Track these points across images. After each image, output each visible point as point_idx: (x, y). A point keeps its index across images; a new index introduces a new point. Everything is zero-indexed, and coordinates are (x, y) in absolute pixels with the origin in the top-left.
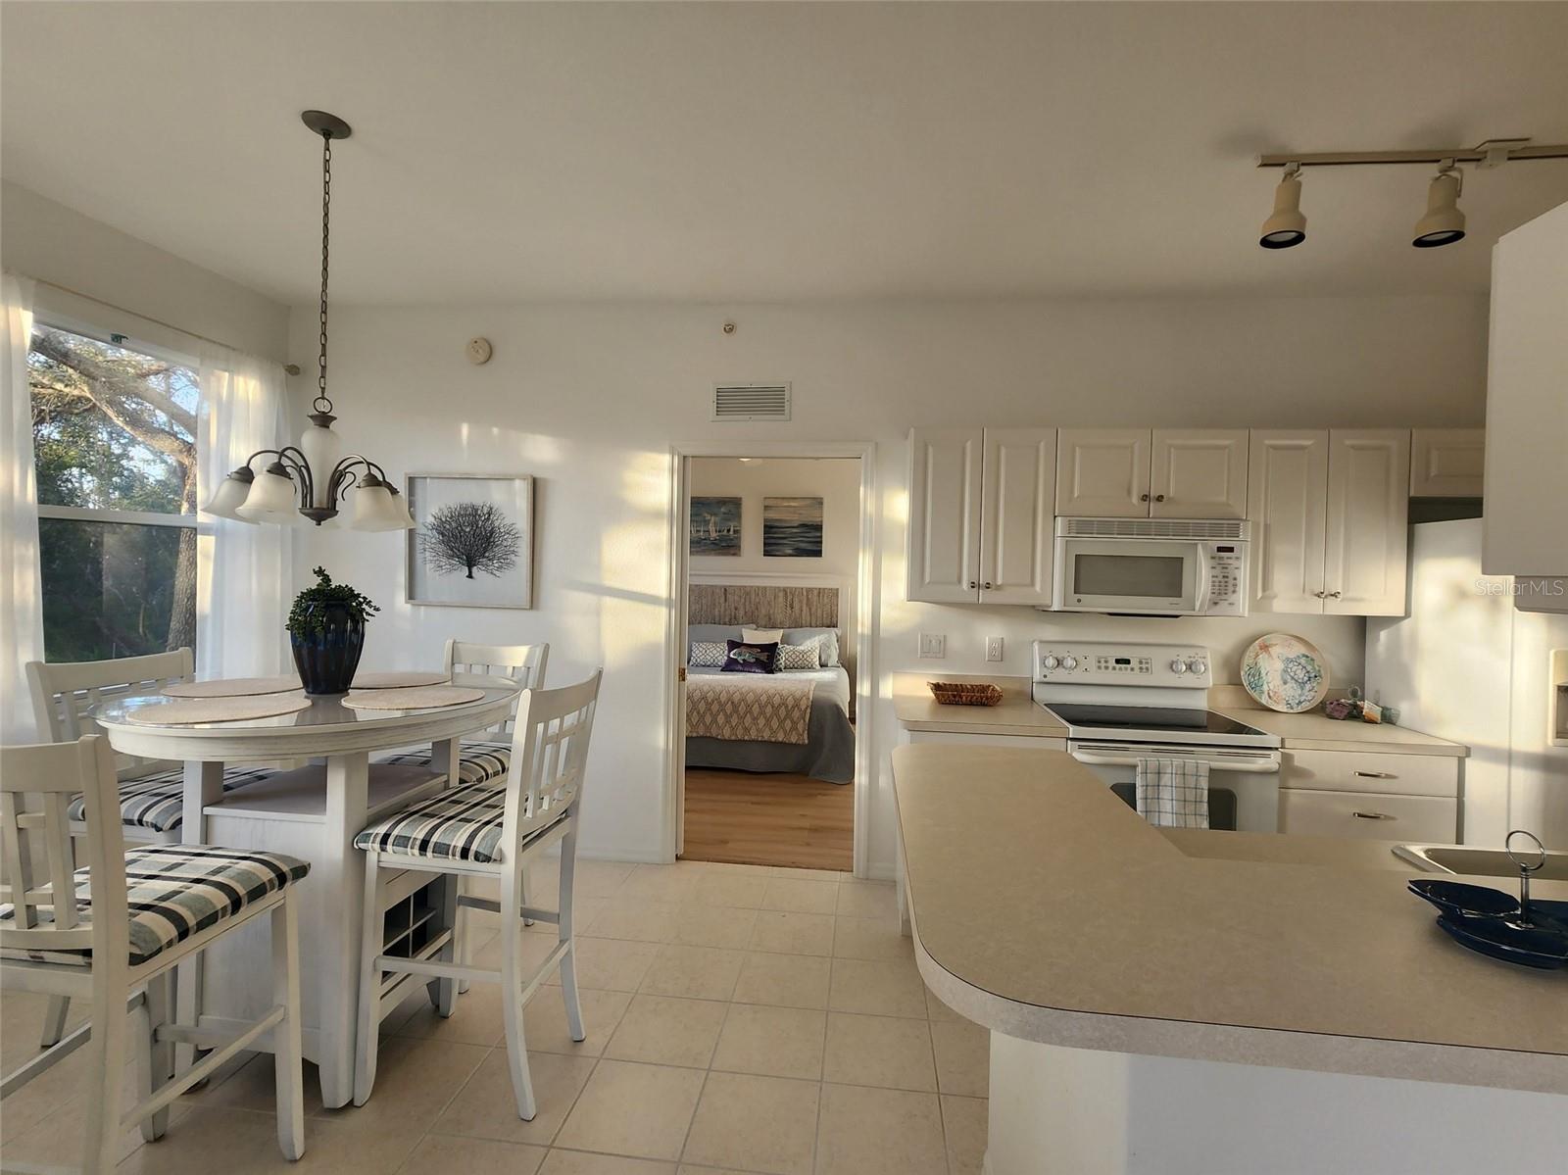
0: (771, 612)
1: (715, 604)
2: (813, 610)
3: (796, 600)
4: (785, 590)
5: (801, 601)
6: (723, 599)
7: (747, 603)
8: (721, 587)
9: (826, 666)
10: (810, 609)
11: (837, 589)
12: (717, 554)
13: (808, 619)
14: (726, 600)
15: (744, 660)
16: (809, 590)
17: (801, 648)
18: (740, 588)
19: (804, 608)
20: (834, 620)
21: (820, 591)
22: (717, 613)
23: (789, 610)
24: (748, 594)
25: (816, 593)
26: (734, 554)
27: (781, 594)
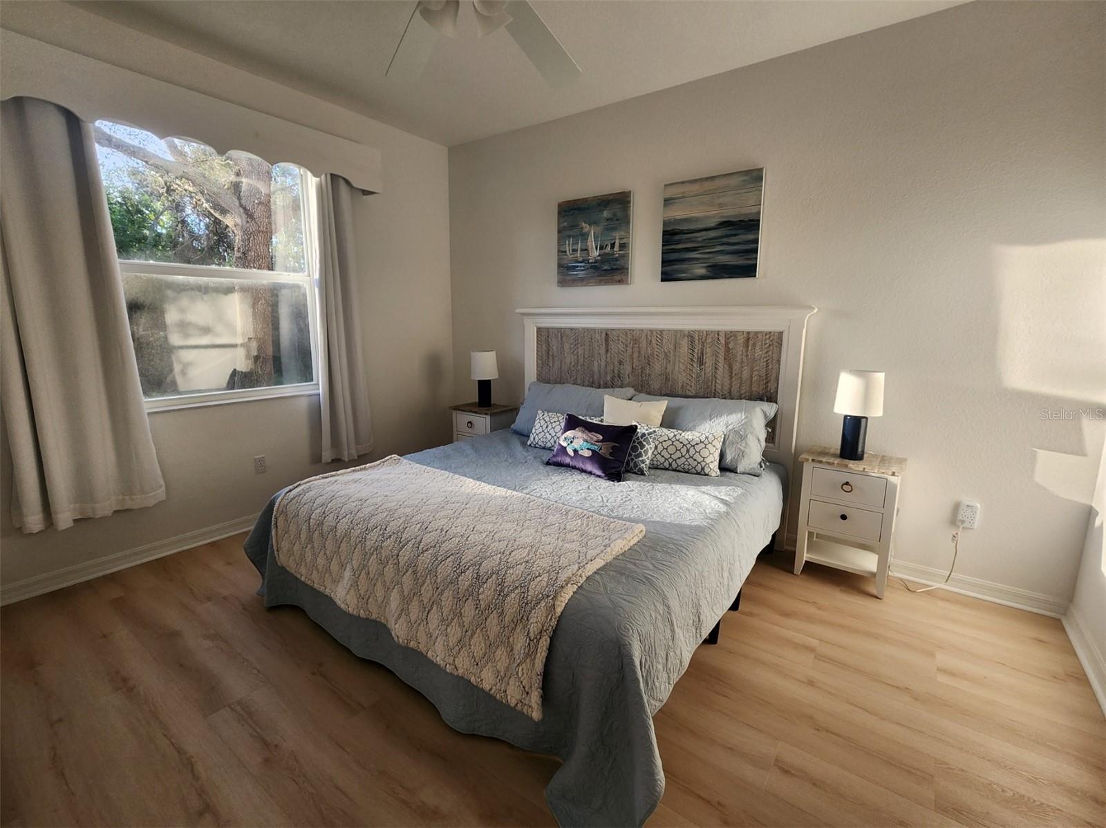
0: (669, 370)
1: (593, 356)
2: (736, 367)
3: (708, 351)
4: (690, 336)
5: (716, 355)
6: (603, 351)
7: (636, 355)
8: (601, 331)
9: (734, 471)
10: (731, 367)
11: (781, 333)
12: (600, 283)
13: (727, 383)
14: (607, 351)
15: (575, 451)
16: (731, 336)
17: (688, 435)
18: (627, 332)
19: (721, 365)
20: (772, 386)
21: (750, 338)
22: (596, 369)
23: (696, 368)
24: (636, 341)
25: (741, 339)
26: (620, 282)
27: (685, 343)
